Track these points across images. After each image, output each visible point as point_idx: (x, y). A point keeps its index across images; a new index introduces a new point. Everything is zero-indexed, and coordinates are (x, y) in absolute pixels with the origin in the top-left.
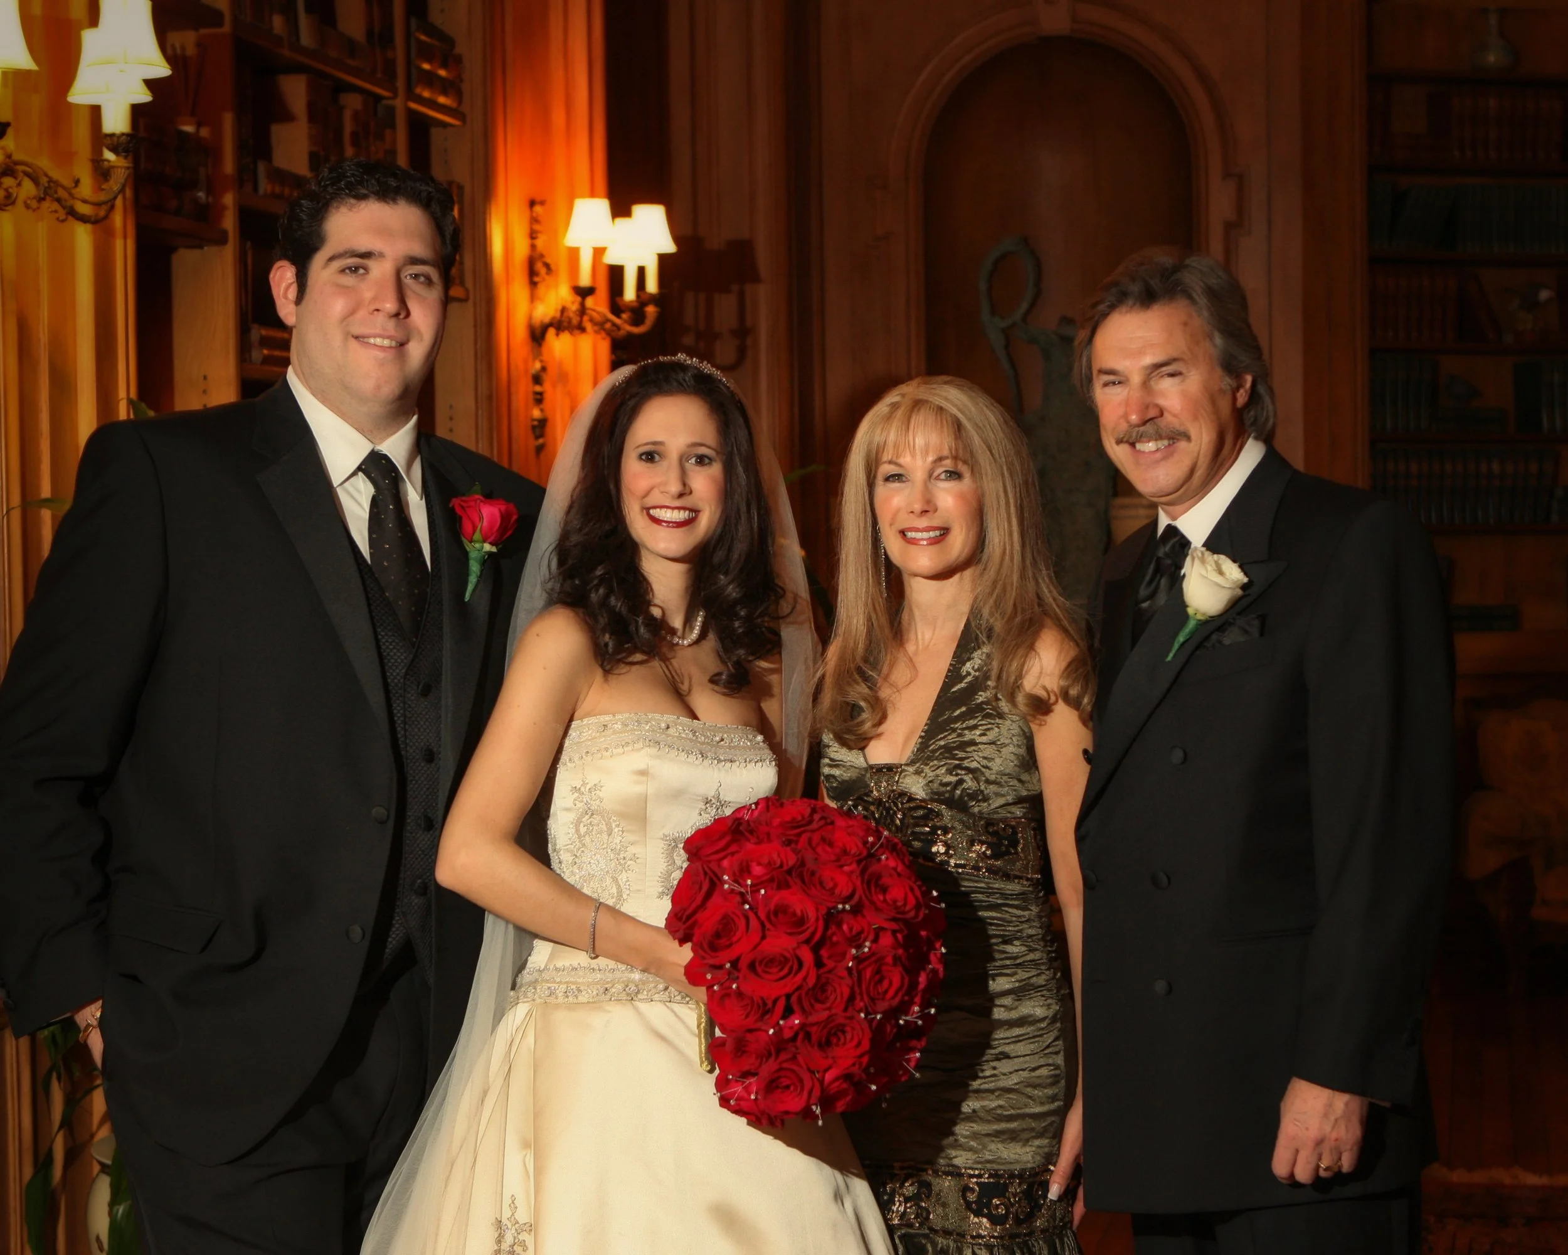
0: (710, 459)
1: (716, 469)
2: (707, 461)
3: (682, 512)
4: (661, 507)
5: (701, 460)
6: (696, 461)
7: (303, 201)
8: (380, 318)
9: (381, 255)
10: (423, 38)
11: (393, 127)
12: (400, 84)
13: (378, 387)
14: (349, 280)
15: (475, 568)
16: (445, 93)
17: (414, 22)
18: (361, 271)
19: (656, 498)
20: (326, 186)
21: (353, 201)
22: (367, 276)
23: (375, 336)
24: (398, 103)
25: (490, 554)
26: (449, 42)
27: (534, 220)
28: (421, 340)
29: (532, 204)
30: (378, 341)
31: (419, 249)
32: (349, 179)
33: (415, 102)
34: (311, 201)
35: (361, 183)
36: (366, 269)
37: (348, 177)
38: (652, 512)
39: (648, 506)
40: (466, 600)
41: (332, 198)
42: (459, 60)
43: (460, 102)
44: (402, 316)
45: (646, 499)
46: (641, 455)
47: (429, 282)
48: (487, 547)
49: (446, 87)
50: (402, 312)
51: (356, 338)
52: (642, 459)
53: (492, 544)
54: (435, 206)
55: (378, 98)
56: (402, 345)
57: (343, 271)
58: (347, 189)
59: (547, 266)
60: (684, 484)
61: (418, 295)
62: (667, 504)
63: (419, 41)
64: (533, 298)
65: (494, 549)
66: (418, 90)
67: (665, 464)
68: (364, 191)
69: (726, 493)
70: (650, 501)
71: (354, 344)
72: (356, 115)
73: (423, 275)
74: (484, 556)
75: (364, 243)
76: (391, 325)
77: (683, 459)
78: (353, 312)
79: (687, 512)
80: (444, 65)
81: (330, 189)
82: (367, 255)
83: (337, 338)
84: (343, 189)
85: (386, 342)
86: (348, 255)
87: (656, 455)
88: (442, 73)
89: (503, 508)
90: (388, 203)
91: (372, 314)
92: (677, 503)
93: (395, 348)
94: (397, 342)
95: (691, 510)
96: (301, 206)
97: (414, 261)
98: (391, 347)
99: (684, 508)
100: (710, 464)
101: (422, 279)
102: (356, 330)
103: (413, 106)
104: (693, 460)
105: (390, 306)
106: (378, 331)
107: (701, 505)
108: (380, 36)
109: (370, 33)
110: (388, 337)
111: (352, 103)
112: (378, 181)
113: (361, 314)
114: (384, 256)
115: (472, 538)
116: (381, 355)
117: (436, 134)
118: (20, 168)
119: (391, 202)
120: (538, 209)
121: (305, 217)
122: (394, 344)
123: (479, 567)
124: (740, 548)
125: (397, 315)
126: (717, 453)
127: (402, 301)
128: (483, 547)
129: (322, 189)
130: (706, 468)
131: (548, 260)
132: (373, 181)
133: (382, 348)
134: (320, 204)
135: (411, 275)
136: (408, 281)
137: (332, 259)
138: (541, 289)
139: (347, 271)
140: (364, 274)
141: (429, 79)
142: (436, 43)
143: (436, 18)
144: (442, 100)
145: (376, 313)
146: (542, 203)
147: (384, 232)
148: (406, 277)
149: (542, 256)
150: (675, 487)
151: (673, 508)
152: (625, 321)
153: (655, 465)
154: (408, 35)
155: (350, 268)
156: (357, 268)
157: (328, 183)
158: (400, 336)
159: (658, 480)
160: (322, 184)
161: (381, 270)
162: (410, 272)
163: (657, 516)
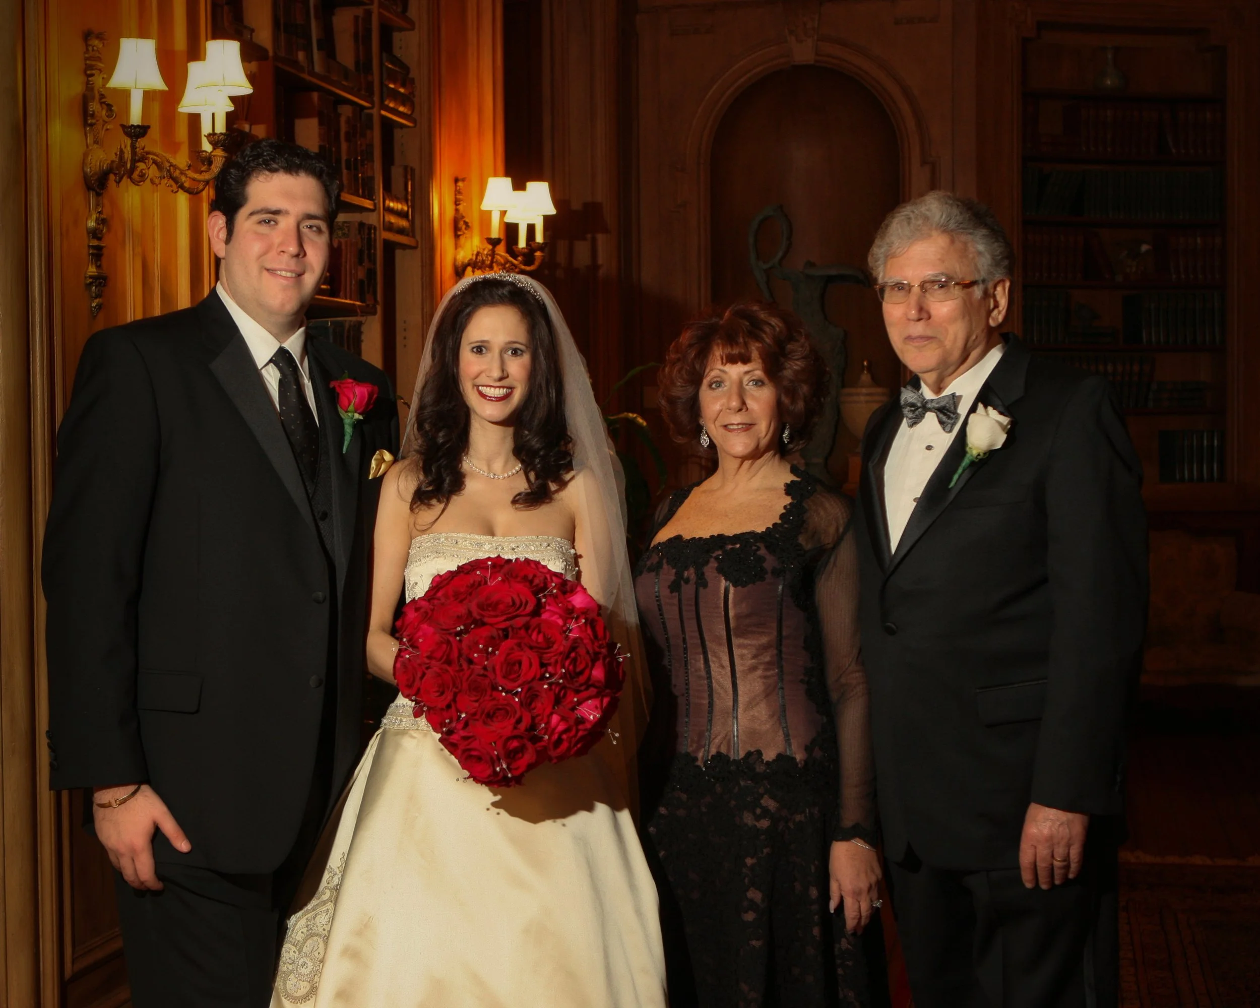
0: (521, 351)
1: (526, 358)
2: (519, 352)
3: (501, 389)
4: (487, 386)
5: (515, 352)
6: (512, 353)
7: (232, 170)
8: (285, 257)
9: (287, 213)
10: (390, 66)
11: (371, 128)
12: (376, 99)
13: (283, 305)
14: (263, 229)
15: (348, 430)
16: (404, 105)
17: (384, 55)
18: (272, 223)
19: (483, 380)
20: (249, 162)
21: (267, 173)
22: (277, 227)
23: (281, 270)
24: (374, 111)
25: (358, 421)
26: (406, 69)
27: (458, 192)
28: (314, 272)
29: (456, 181)
30: (283, 273)
31: (314, 208)
32: (265, 158)
33: (385, 110)
34: (238, 171)
35: (273, 160)
36: (276, 223)
37: (265, 156)
38: (480, 388)
39: (478, 384)
40: (344, 453)
41: (253, 171)
42: (412, 81)
43: (413, 111)
44: (301, 256)
45: (476, 380)
46: (473, 348)
47: (319, 231)
48: (357, 416)
49: (404, 100)
50: (301, 254)
51: (268, 270)
52: (473, 351)
53: (360, 414)
54: (325, 177)
55: (362, 108)
56: (300, 275)
57: (260, 222)
58: (264, 165)
59: (466, 223)
60: (503, 371)
61: (311, 240)
62: (492, 384)
63: (387, 67)
64: (457, 246)
65: (361, 417)
66: (386, 103)
67: (489, 355)
68: (275, 166)
69: (532, 375)
70: (479, 381)
71: (265, 273)
72: (348, 121)
73: (315, 226)
74: (354, 422)
75: (275, 204)
76: (293, 264)
77: (503, 351)
78: (265, 253)
79: (505, 390)
80: (403, 86)
81: (252, 164)
82: (277, 212)
83: (254, 269)
84: (261, 165)
85: (289, 274)
86: (263, 212)
87: (483, 348)
88: (402, 90)
89: (370, 389)
90: (292, 175)
91: (279, 254)
92: (498, 384)
93: (295, 277)
94: (296, 274)
95: (507, 388)
96: (230, 173)
97: (310, 217)
98: (291, 277)
99: (503, 387)
100: (522, 355)
101: (315, 229)
102: (268, 266)
103: (383, 113)
104: (510, 352)
105: (293, 249)
106: (283, 267)
107: (516, 384)
108: (364, 66)
109: (357, 63)
110: (291, 271)
111: (345, 111)
112: (286, 159)
113: (273, 254)
114: (289, 214)
115: (347, 409)
116: (285, 282)
117: (398, 133)
118: (151, 156)
119: (295, 174)
120: (460, 184)
121: (233, 183)
122: (294, 275)
123: (351, 429)
124: (541, 413)
125: (297, 256)
126: (527, 347)
127: (301, 245)
128: (354, 416)
129: (246, 163)
130: (518, 358)
131: (467, 220)
132: (282, 159)
133: (286, 278)
134: (245, 174)
135: (307, 226)
136: (305, 230)
137: (252, 214)
138: (462, 239)
139: (263, 223)
140: (274, 225)
141: (394, 95)
142: (397, 69)
143: (397, 52)
144: (401, 109)
145: (282, 253)
146: (463, 180)
147: (288, 195)
148: (304, 227)
149: (463, 217)
150: (496, 374)
151: (495, 387)
152: (521, 263)
153: (484, 355)
154: (381, 64)
155: (265, 221)
156: (269, 221)
157: (250, 159)
158: (299, 270)
159: (484, 367)
160: (247, 159)
161: (287, 223)
162: (307, 224)
163: (484, 392)
